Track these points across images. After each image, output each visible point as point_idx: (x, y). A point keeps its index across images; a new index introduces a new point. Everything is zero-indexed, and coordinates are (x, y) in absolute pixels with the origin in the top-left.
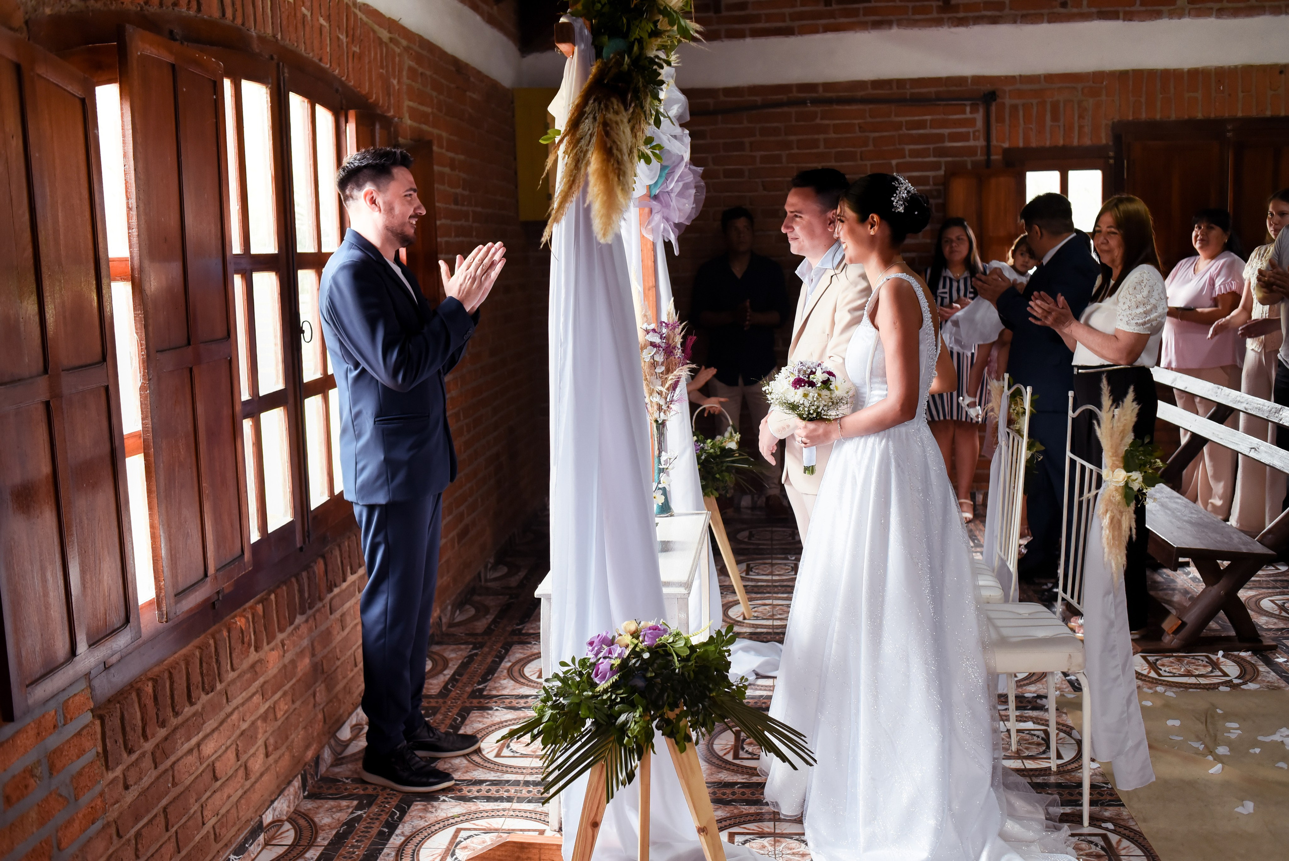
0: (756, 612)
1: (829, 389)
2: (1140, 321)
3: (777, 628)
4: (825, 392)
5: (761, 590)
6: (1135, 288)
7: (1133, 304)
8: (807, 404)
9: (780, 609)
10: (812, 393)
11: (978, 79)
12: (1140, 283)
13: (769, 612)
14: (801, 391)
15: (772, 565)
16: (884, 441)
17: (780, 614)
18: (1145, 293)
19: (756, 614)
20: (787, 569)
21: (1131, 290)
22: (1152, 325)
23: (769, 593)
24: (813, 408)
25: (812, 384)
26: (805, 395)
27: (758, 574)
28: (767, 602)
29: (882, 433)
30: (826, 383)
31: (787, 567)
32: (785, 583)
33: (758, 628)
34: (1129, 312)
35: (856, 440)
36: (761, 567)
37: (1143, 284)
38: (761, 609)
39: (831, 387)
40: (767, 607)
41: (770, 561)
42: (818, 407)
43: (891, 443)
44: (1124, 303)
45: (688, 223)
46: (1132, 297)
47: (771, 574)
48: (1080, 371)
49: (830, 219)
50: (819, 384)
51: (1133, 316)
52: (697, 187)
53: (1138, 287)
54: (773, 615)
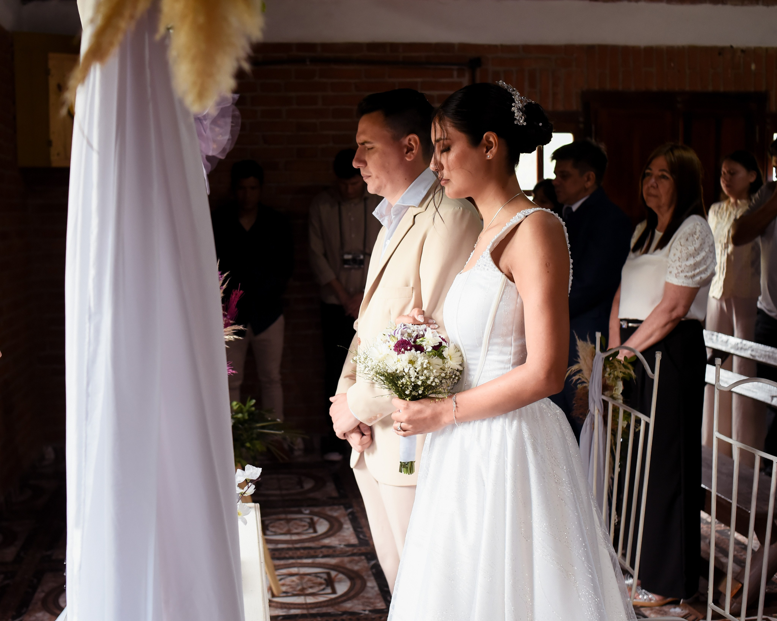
0: (283, 585)
1: (441, 356)
2: (690, 274)
3: (312, 608)
4: (436, 360)
5: (283, 555)
6: (687, 240)
7: (684, 255)
8: (413, 374)
9: (309, 580)
10: (421, 359)
11: (464, 47)
12: (693, 234)
13: (298, 585)
14: (407, 355)
15: (288, 521)
16: (515, 423)
17: (311, 587)
18: (697, 245)
19: (284, 589)
20: (304, 526)
21: (683, 241)
22: (701, 278)
23: (292, 558)
24: (421, 378)
25: (420, 348)
26: (412, 362)
27: (276, 534)
28: (294, 570)
29: (511, 413)
30: (438, 349)
31: (303, 523)
32: (307, 545)
33: (290, 608)
34: (678, 264)
35: (477, 423)
36: (277, 524)
37: (696, 237)
38: (288, 580)
39: (445, 354)
40: (294, 578)
41: (283, 516)
42: (428, 378)
43: (524, 425)
44: (674, 255)
45: (222, 157)
46: (684, 248)
47: (289, 533)
48: (630, 325)
49: (406, 146)
50: (430, 349)
51: (683, 268)
52: (233, 117)
53: (691, 239)
54: (303, 589)
